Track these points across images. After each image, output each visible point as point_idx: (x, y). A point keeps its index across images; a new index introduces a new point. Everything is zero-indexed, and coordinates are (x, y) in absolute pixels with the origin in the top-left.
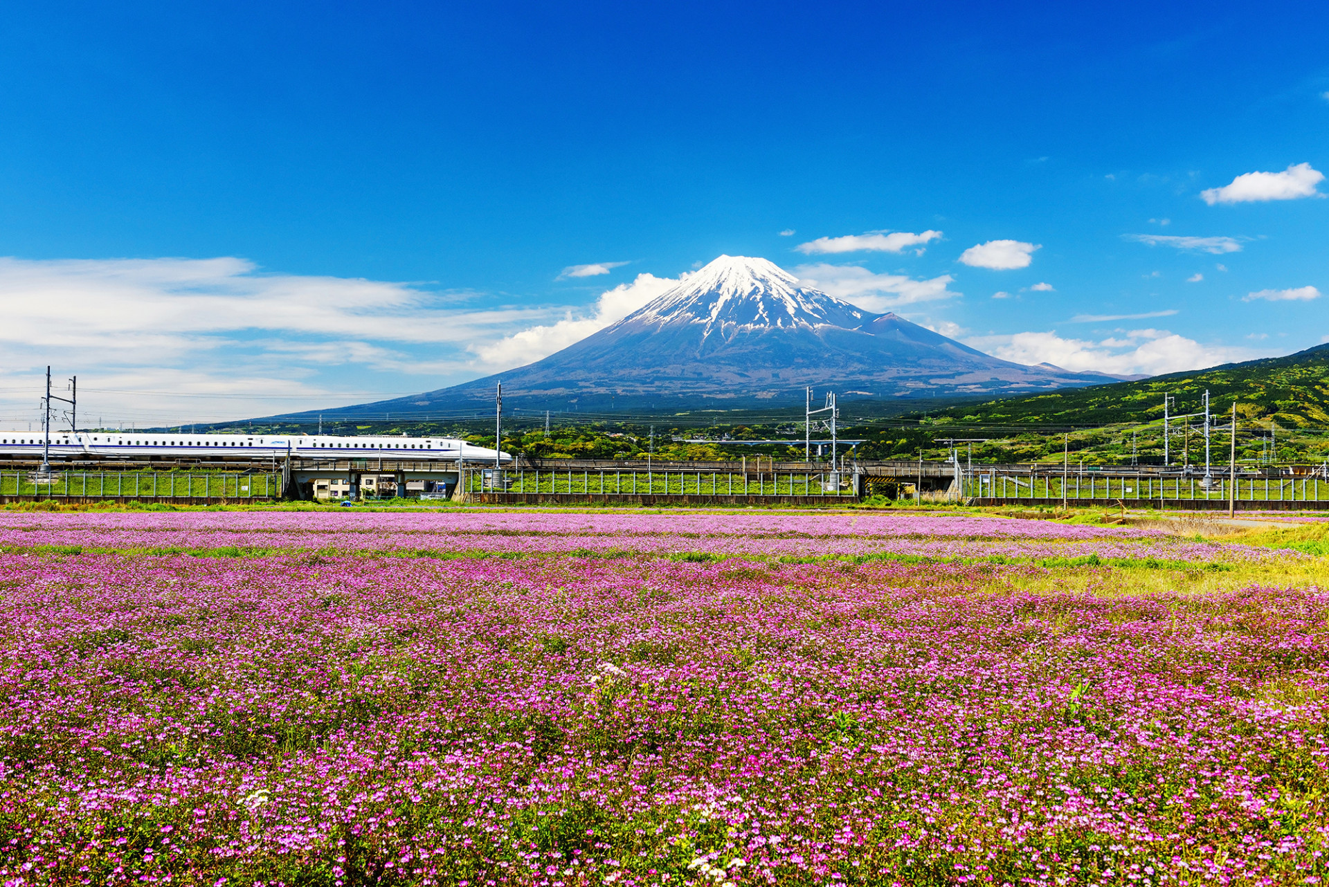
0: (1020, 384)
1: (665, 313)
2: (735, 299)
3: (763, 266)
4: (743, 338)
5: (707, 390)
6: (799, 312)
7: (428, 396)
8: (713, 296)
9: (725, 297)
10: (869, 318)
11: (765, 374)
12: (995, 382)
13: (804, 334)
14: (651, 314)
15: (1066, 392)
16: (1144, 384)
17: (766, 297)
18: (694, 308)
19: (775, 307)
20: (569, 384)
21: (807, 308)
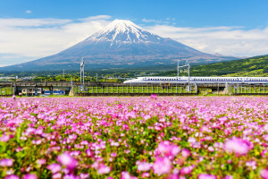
0: (209, 60)
1: (98, 38)
2: (120, 33)
3: (129, 23)
4: (123, 46)
5: (112, 62)
6: (140, 37)
7: (22, 65)
8: (113, 32)
9: (117, 33)
10: (162, 39)
11: (130, 57)
12: (202, 59)
13: (142, 45)
14: (94, 38)
15: (224, 63)
16: (248, 60)
17: (130, 33)
18: (107, 36)
19: (133, 36)
20: (68, 60)
21: (143, 36)
